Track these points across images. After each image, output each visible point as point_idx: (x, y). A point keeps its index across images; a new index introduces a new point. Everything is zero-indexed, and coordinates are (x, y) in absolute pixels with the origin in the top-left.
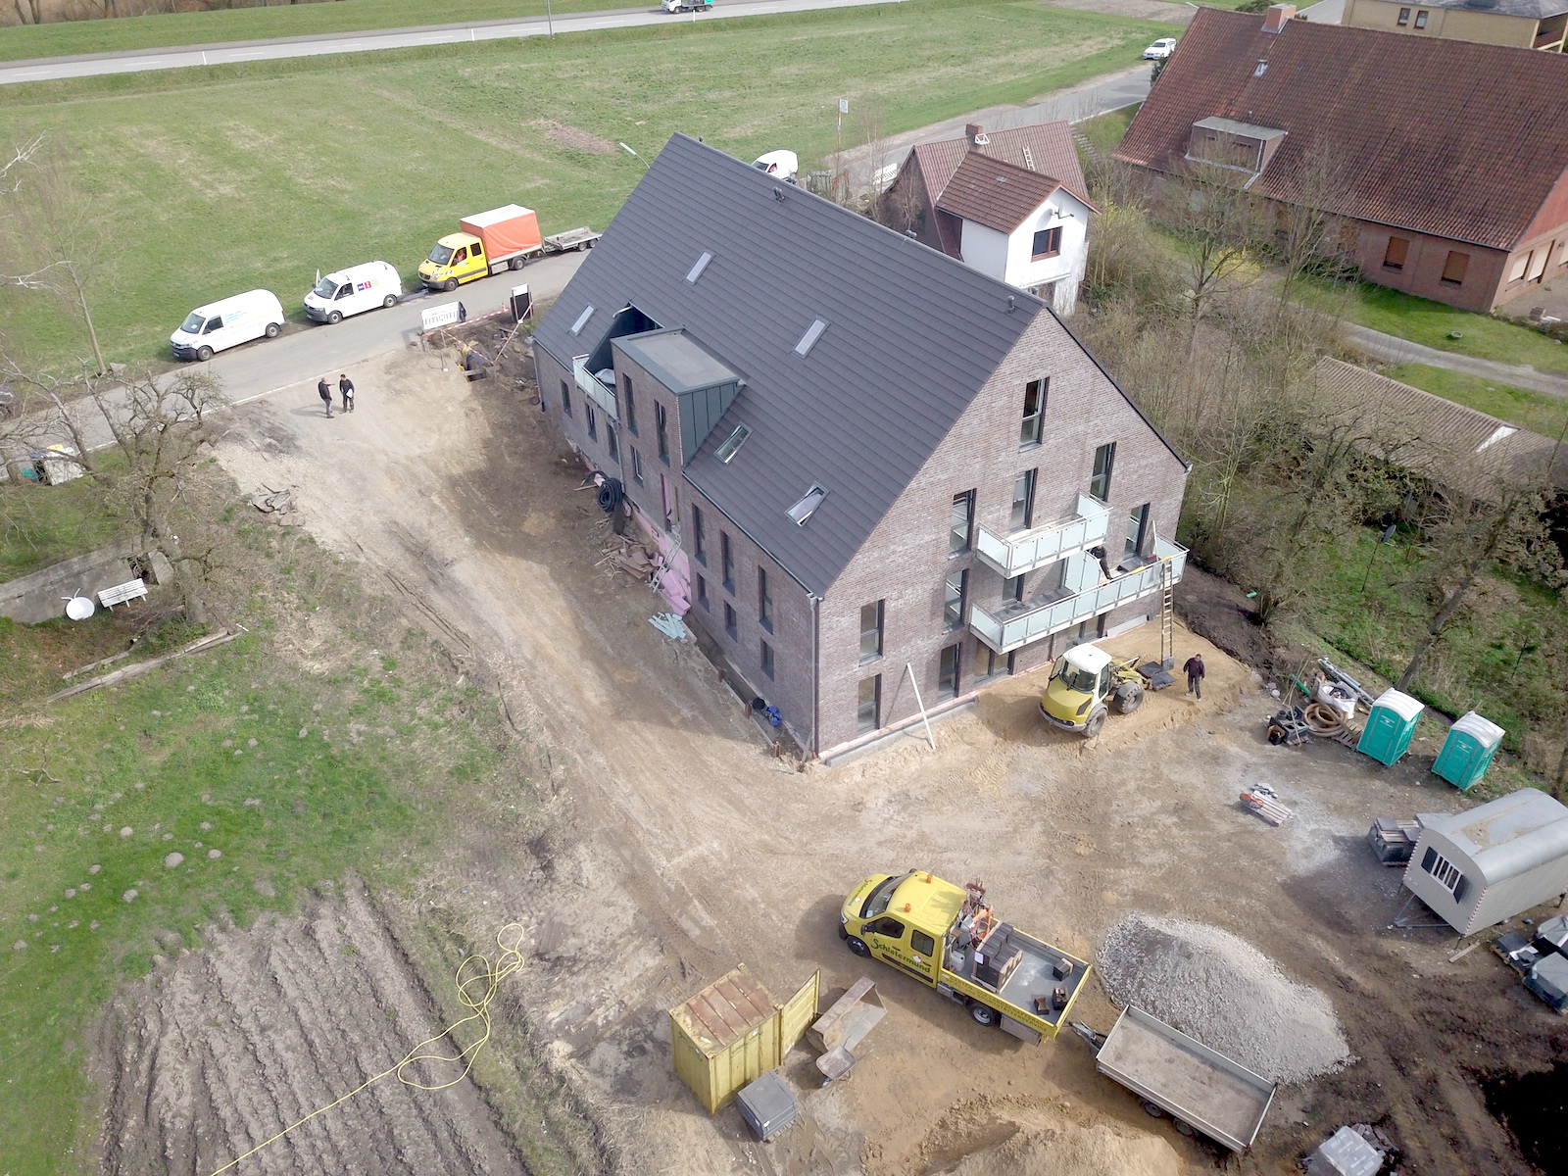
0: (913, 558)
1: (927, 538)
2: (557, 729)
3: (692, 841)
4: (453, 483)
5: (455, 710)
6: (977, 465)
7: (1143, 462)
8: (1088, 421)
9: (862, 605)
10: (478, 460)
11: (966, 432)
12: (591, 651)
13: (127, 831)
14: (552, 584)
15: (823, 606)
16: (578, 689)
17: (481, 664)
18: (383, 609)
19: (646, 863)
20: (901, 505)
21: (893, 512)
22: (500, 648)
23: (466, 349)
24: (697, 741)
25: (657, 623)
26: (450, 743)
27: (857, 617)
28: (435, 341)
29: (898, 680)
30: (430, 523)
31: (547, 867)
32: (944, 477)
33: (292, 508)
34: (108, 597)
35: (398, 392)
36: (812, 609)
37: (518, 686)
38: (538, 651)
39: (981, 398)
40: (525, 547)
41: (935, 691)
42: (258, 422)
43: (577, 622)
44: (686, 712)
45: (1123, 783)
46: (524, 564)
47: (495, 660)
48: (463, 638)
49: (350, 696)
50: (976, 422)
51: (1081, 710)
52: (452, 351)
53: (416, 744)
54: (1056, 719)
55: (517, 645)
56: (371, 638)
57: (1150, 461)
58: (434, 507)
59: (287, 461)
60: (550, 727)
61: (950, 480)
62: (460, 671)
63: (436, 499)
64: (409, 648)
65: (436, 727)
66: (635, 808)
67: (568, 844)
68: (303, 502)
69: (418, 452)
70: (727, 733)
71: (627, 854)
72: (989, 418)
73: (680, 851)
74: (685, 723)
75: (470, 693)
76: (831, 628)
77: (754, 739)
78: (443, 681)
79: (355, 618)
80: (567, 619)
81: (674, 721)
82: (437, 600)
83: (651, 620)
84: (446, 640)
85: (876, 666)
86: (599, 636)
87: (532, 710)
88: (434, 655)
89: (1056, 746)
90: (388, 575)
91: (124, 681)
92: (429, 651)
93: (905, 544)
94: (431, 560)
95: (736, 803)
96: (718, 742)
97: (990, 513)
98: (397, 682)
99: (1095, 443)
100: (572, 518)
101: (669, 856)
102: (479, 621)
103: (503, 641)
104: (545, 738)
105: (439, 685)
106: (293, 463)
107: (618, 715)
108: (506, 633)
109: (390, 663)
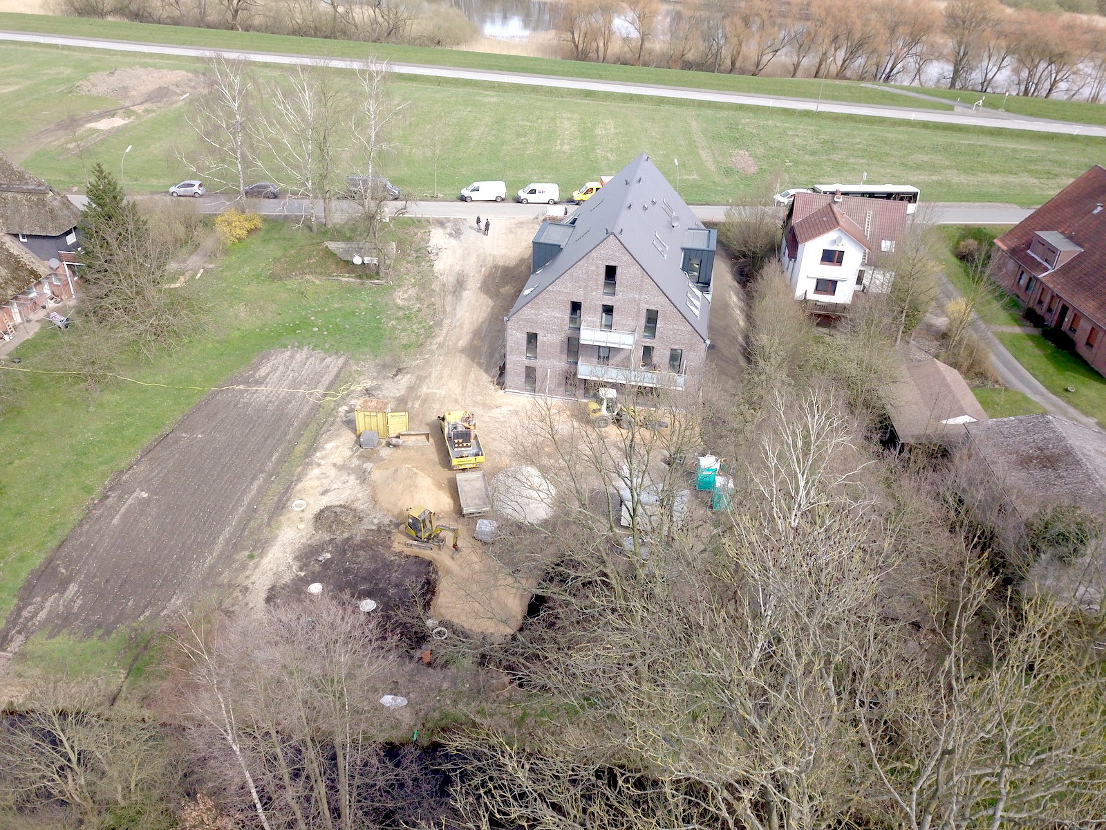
0: (551, 320)
1: (557, 315)
2: (441, 346)
3: (439, 388)
4: (496, 266)
5: (422, 330)
6: (582, 292)
8: (640, 294)
9: (527, 331)
10: (512, 263)
12: (477, 332)
13: (313, 318)
14: (489, 309)
15: (509, 323)
16: (459, 340)
17: (442, 320)
18: (432, 293)
19: (419, 386)
22: (452, 319)
24: (475, 368)
26: (412, 338)
27: (525, 336)
28: (544, 220)
29: (544, 374)
30: (473, 276)
31: (396, 375)
32: (566, 291)
33: (437, 254)
34: (367, 260)
35: (511, 232)
37: (445, 331)
38: (461, 326)
39: (583, 265)
40: (494, 295)
41: (563, 390)
42: (456, 225)
43: (483, 323)
44: (482, 361)
46: (488, 299)
47: (447, 321)
48: (445, 311)
49: (401, 314)
50: (581, 273)
51: (595, 411)
53: (403, 334)
55: (458, 320)
56: (421, 300)
58: (481, 271)
59: (452, 240)
60: (440, 344)
61: (568, 293)
62: (434, 319)
63: (483, 269)
64: (428, 307)
65: (414, 332)
66: (434, 374)
67: (408, 373)
68: (443, 255)
69: (495, 252)
70: (486, 371)
71: (418, 382)
72: (587, 274)
73: (432, 389)
74: (478, 363)
75: (431, 327)
76: (512, 335)
79: (422, 293)
80: (481, 320)
81: (475, 360)
84: (439, 309)
85: (533, 363)
86: (485, 329)
87: (440, 339)
88: (432, 313)
90: (444, 285)
91: (348, 282)
92: (432, 310)
93: (547, 313)
94: (461, 286)
95: (464, 387)
96: (481, 372)
97: (589, 317)
98: (416, 316)
99: (646, 307)
101: (428, 388)
102: (455, 309)
103: (455, 317)
104: (435, 347)
105: (426, 321)
106: (453, 242)
107: (462, 351)
108: (458, 316)
109: (420, 310)
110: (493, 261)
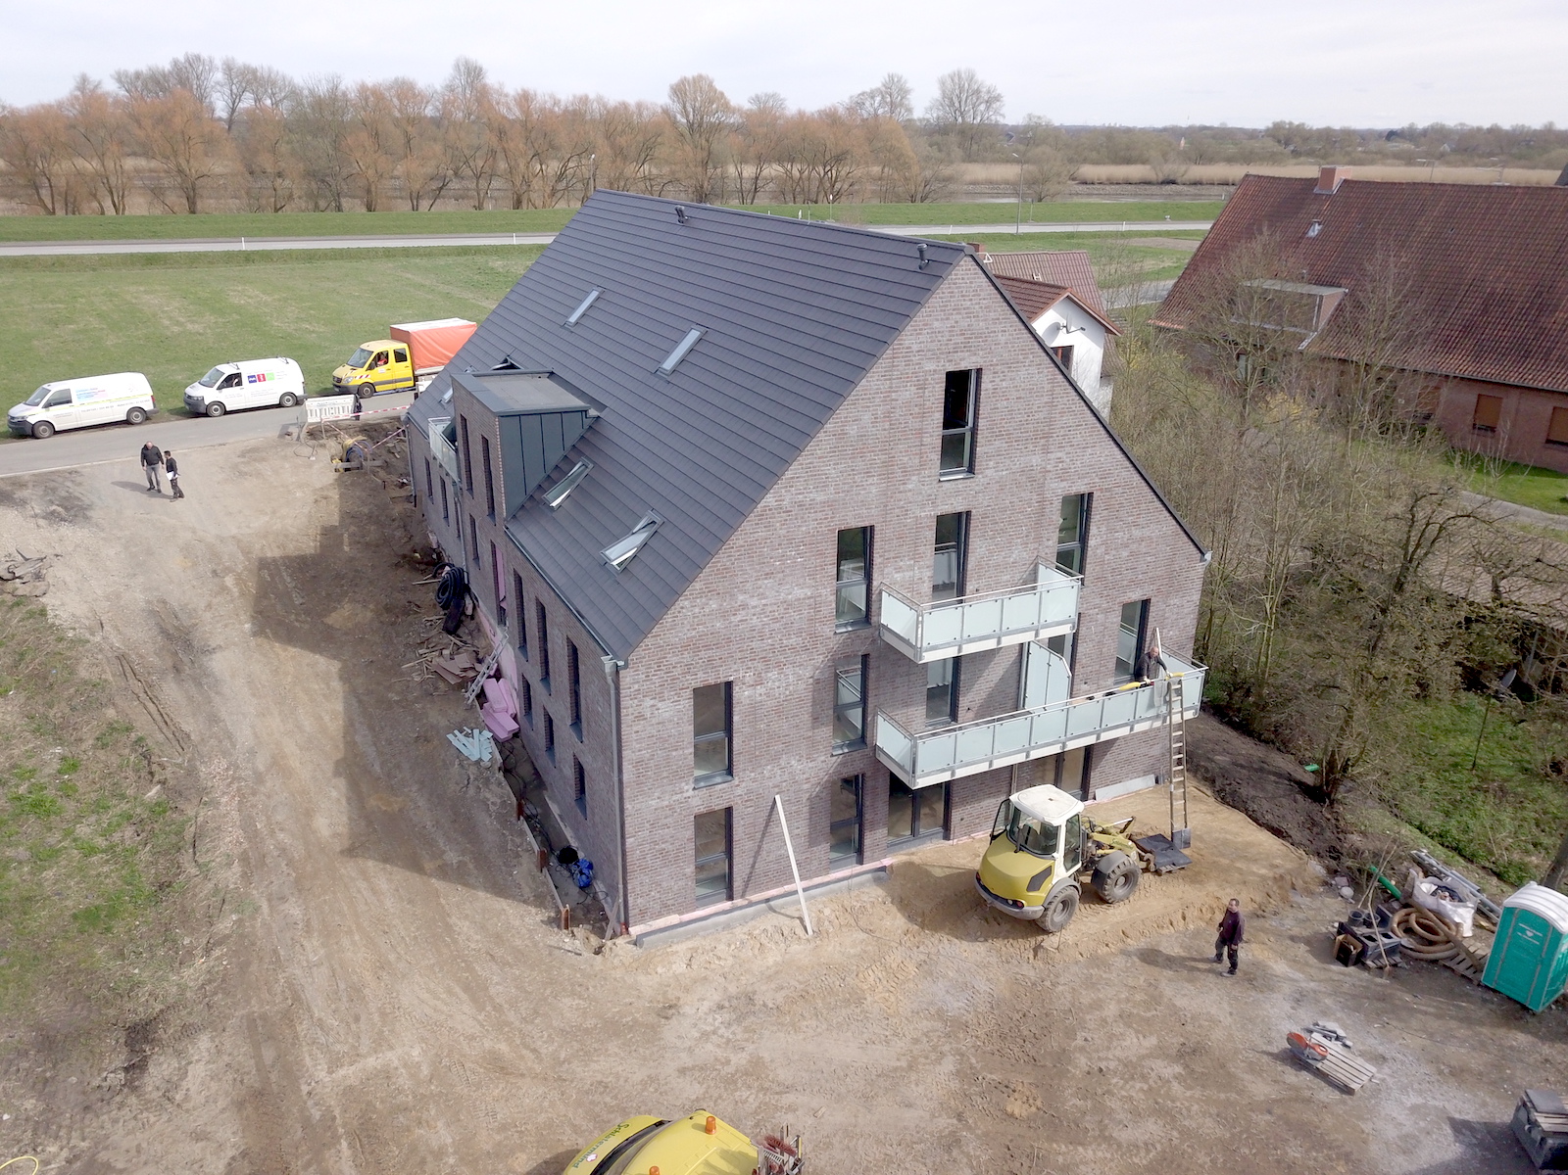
0: (776, 620)
1: (799, 593)
2: (253, 863)
3: (380, 1043)
4: (264, 564)
5: (129, 832)
6: (873, 488)
7: (1137, 533)
8: (1046, 451)
9: (695, 685)
10: (309, 546)
11: (852, 430)
12: (353, 769)
14: (336, 684)
15: (626, 677)
16: (309, 814)
17: (191, 772)
18: (93, 695)
19: (291, 1073)
20: (749, 531)
21: (738, 539)
22: (225, 754)
23: (349, 442)
24: (451, 894)
25: (457, 740)
26: (98, 875)
27: (686, 704)
28: (315, 433)
29: (762, 821)
30: (209, 606)
31: (136, 1068)
32: (820, 498)
33: (38, 576)
35: (242, 474)
36: (609, 679)
37: (227, 804)
38: (277, 763)
39: (872, 383)
40: (321, 639)
41: (823, 850)
42: (54, 490)
43: (350, 727)
44: (452, 857)
45: (1097, 1005)
46: (309, 657)
47: (213, 769)
48: (181, 739)
50: (867, 417)
51: (1036, 882)
52: (332, 443)
53: (49, 874)
54: (996, 897)
55: (252, 752)
56: (57, 732)
57: (1146, 532)
58: (224, 589)
59: (65, 530)
60: (244, 859)
61: (830, 504)
62: (156, 779)
63: (229, 581)
64: (104, 746)
65: (92, 851)
66: (316, 989)
67: (188, 1031)
68: (56, 573)
69: (234, 531)
70: (500, 890)
71: (268, 1054)
72: (888, 415)
73: (356, 1056)
74: (444, 872)
75: (158, 809)
76: (641, 717)
77: (539, 900)
78: (130, 792)
79: (51, 707)
80: (335, 725)
81: (429, 866)
82: (171, 692)
83: (450, 737)
84: (155, 737)
85: (722, 793)
86: (371, 752)
87: (231, 839)
88: (132, 758)
89: (999, 943)
90: (121, 658)
92: (127, 751)
93: (762, 596)
94: (188, 645)
95: (476, 992)
96: (485, 899)
97: (899, 570)
98: (67, 790)
99: (1061, 488)
100: (398, 612)
101: (335, 1063)
102: (214, 719)
103: (234, 746)
104: (231, 876)
105: (123, 797)
106: (70, 534)
107: (350, 852)
108: (244, 736)
109: (71, 765)
110: (246, 553)
